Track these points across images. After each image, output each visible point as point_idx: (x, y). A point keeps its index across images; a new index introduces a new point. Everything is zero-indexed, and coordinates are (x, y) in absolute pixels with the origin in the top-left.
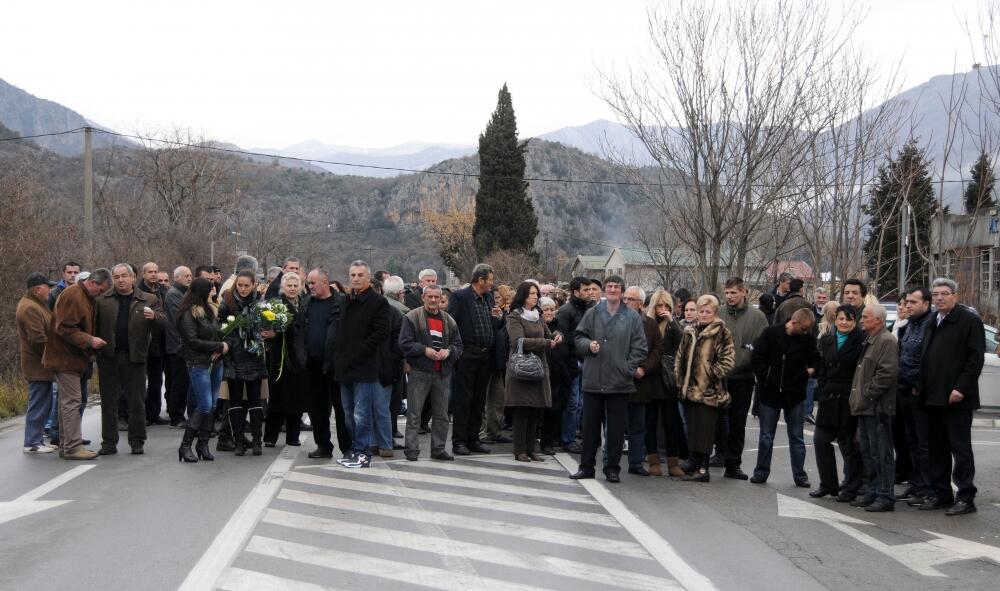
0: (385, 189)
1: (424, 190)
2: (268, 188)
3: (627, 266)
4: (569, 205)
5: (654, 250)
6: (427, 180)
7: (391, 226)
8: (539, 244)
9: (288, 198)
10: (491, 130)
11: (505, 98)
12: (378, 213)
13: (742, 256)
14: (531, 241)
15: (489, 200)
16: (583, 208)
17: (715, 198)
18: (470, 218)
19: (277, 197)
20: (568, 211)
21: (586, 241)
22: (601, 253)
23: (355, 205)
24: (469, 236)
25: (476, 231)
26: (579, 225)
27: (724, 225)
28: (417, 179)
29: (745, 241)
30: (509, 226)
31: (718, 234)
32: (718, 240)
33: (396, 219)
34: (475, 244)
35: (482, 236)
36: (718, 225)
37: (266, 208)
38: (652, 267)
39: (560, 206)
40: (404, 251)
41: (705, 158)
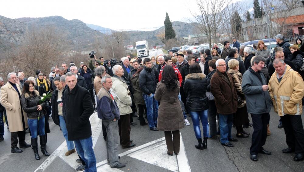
0: (154, 32)
1: (160, 31)
2: (137, 35)
3: (191, 38)
4: (181, 30)
5: (195, 35)
6: (160, 30)
7: (156, 37)
8: (176, 37)
9: (140, 36)
10: (166, 20)
11: (167, 14)
12: (153, 36)
13: (215, 34)
14: (175, 37)
15: (167, 31)
16: (183, 30)
17: (208, 23)
18: (164, 35)
19: (139, 36)
20: (181, 31)
21: (185, 35)
22: (187, 36)
23: (150, 35)
24: (165, 37)
25: (166, 36)
26: (183, 33)
27: (211, 28)
28: (158, 30)
29: (215, 31)
30: (171, 34)
31: (210, 30)
32: (210, 31)
33: (156, 36)
34: (166, 38)
35: (167, 37)
36: (209, 28)
37: (137, 38)
38: (195, 37)
39: (180, 30)
40: (158, 41)
41: (204, 15)
